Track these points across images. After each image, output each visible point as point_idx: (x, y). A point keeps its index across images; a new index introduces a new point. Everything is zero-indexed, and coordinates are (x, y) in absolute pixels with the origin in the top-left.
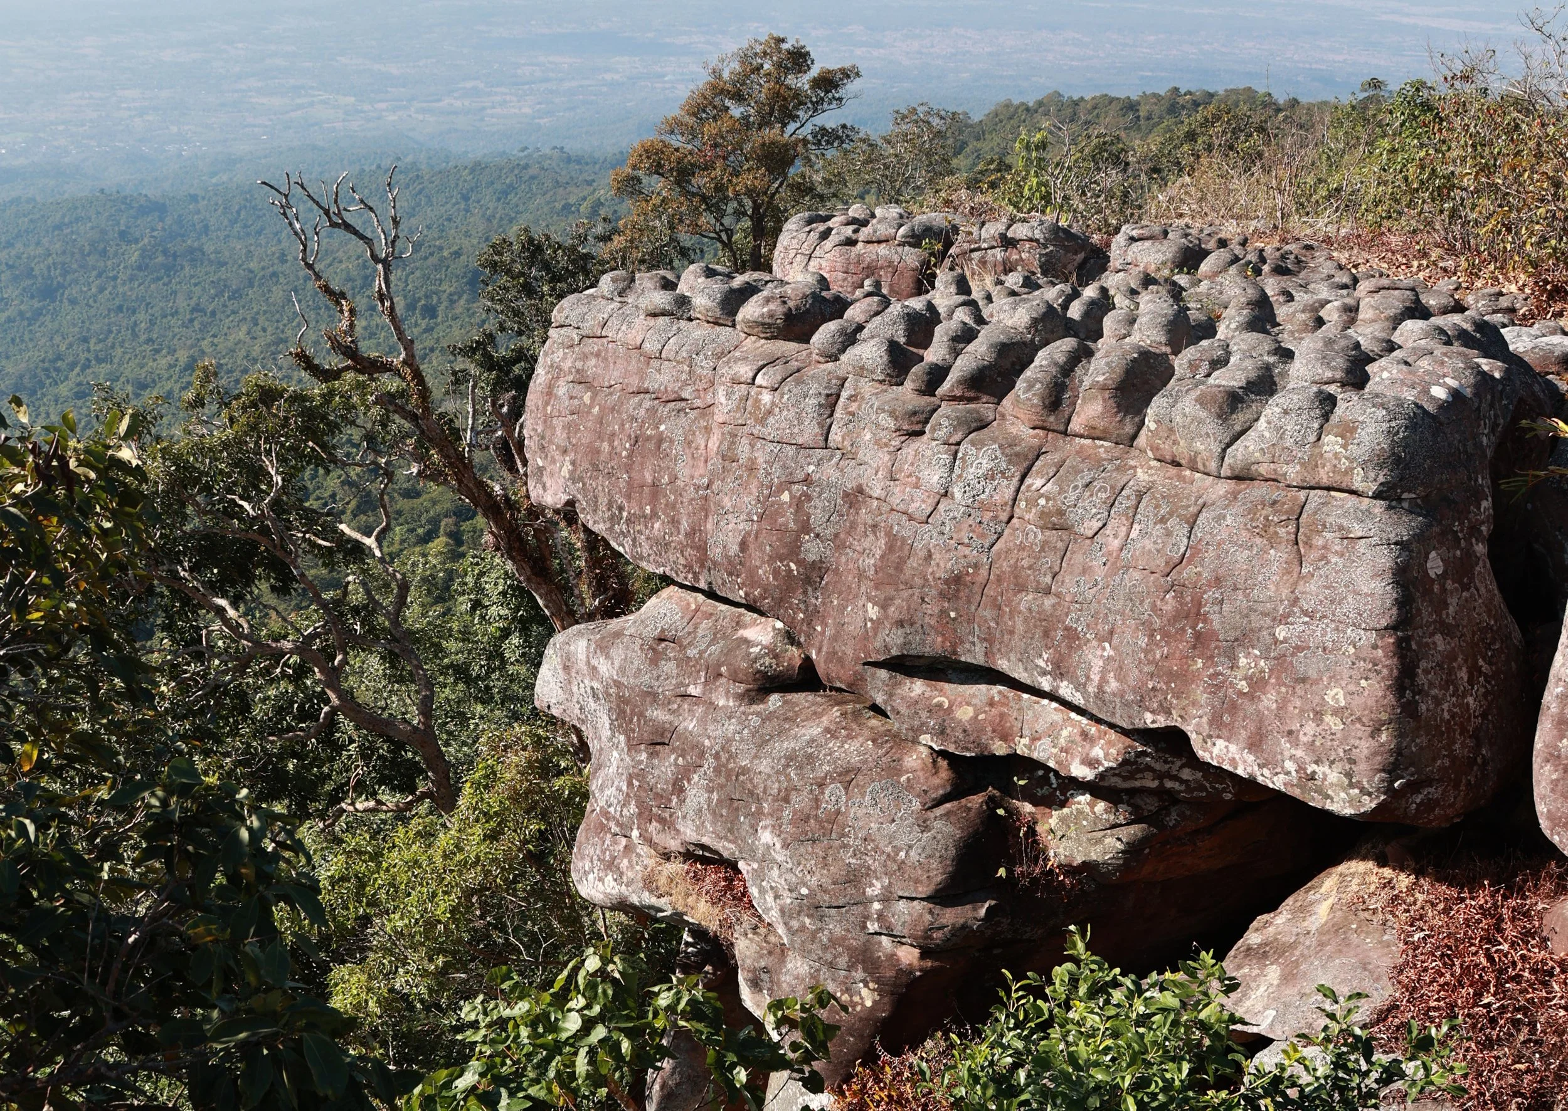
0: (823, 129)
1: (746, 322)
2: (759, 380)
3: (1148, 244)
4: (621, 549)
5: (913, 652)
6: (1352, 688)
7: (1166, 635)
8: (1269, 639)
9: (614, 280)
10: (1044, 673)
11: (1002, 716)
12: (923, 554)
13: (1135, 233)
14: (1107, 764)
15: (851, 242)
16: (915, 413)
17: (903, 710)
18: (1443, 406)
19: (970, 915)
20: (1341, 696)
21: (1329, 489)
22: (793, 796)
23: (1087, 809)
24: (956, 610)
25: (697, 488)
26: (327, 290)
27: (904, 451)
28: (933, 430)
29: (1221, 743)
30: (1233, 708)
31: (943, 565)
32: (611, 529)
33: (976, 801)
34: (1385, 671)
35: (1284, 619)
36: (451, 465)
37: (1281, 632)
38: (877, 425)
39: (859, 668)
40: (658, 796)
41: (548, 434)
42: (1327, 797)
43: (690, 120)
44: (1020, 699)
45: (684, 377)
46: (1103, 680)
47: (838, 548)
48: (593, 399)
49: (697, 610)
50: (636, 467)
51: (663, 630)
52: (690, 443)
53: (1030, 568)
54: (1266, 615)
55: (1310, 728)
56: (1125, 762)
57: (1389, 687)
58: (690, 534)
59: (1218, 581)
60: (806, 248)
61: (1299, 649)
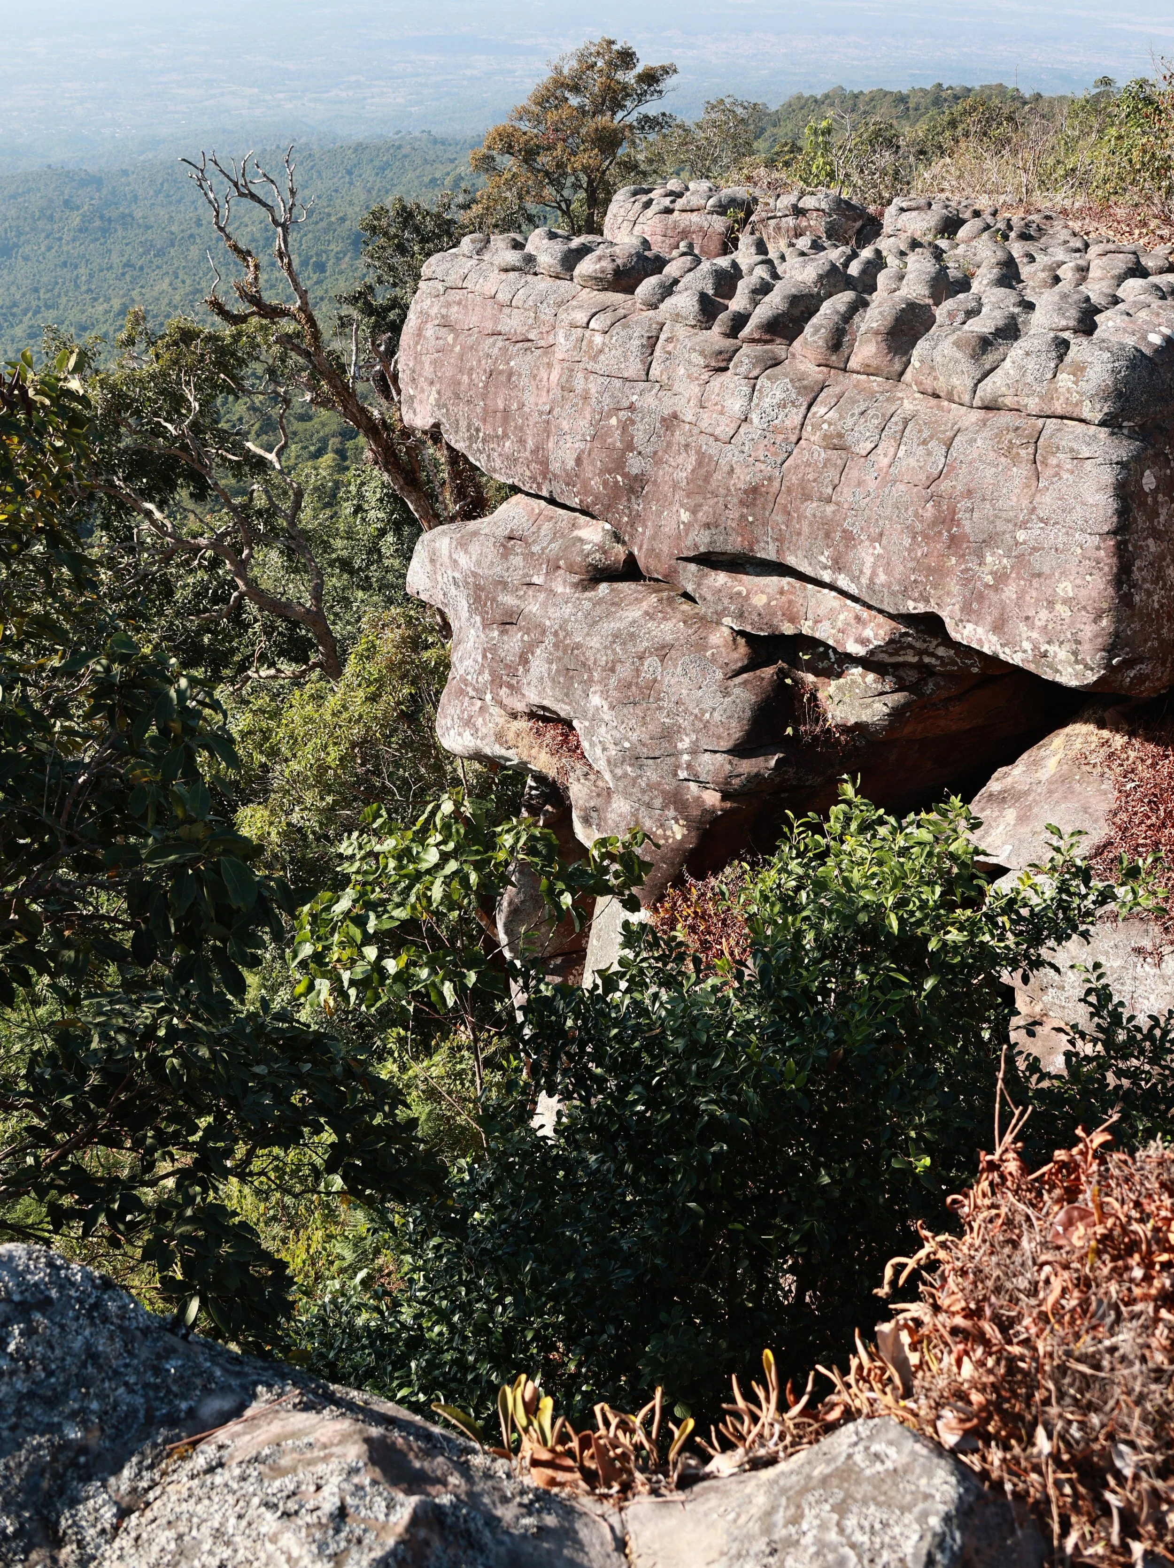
0: (646, 117)
1: (582, 276)
2: (592, 325)
3: (914, 213)
4: (477, 464)
5: (718, 550)
6: (1079, 582)
7: (926, 537)
8: (1011, 541)
9: (473, 241)
10: (825, 568)
11: (790, 602)
12: (727, 468)
13: (904, 205)
14: (876, 643)
15: (668, 211)
16: (721, 353)
17: (709, 597)
18: (1159, 351)
19: (762, 765)
20: (1069, 589)
21: (1062, 417)
22: (618, 667)
23: (860, 680)
24: (753, 515)
25: (541, 413)
26: (236, 248)
27: (711, 384)
28: (736, 367)
29: (970, 626)
30: (981, 597)
31: (743, 478)
32: (470, 447)
33: (768, 672)
34: (1106, 569)
35: (1023, 525)
36: (338, 394)
37: (1021, 536)
38: (690, 362)
39: (673, 562)
40: (508, 666)
41: (418, 368)
42: (1057, 671)
43: (536, 109)
44: (805, 589)
45: (530, 321)
46: (874, 574)
47: (656, 463)
48: (455, 339)
49: (540, 514)
50: (491, 396)
51: (512, 530)
52: (535, 377)
53: (815, 481)
54: (1009, 521)
55: (1044, 614)
56: (891, 641)
57: (1109, 582)
58: (535, 452)
59: (969, 493)
60: (631, 216)
61: (1035, 549)
